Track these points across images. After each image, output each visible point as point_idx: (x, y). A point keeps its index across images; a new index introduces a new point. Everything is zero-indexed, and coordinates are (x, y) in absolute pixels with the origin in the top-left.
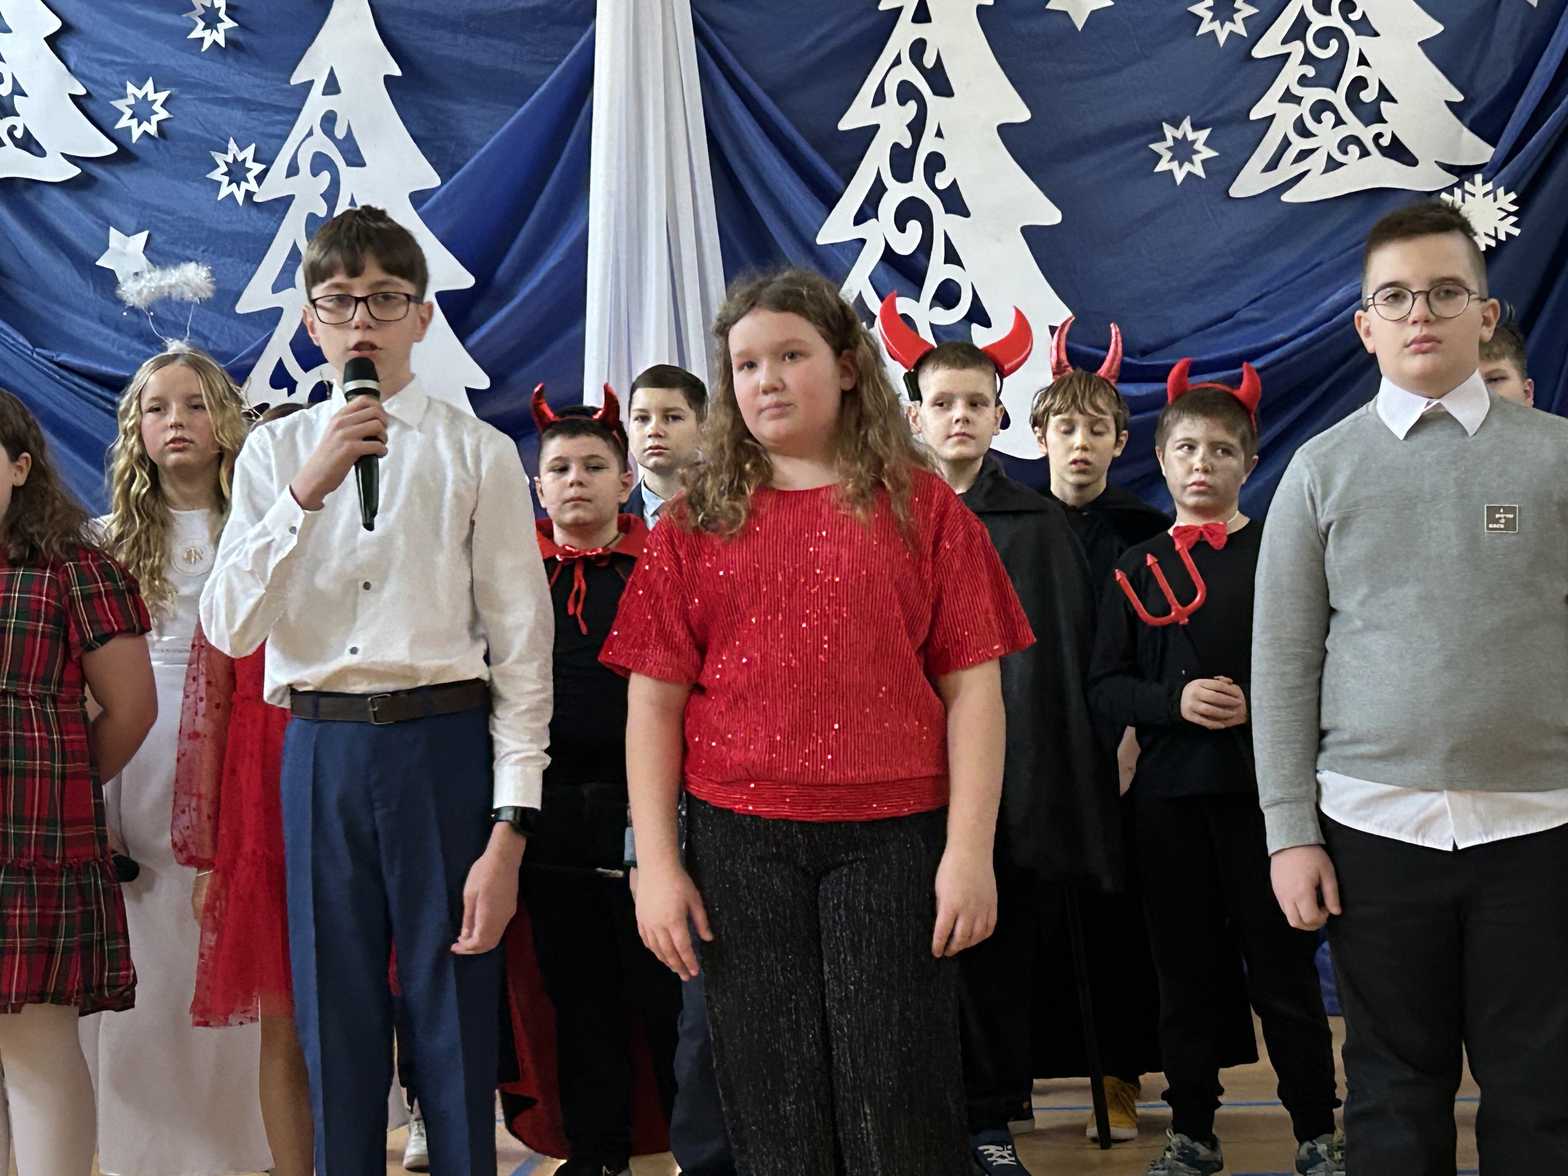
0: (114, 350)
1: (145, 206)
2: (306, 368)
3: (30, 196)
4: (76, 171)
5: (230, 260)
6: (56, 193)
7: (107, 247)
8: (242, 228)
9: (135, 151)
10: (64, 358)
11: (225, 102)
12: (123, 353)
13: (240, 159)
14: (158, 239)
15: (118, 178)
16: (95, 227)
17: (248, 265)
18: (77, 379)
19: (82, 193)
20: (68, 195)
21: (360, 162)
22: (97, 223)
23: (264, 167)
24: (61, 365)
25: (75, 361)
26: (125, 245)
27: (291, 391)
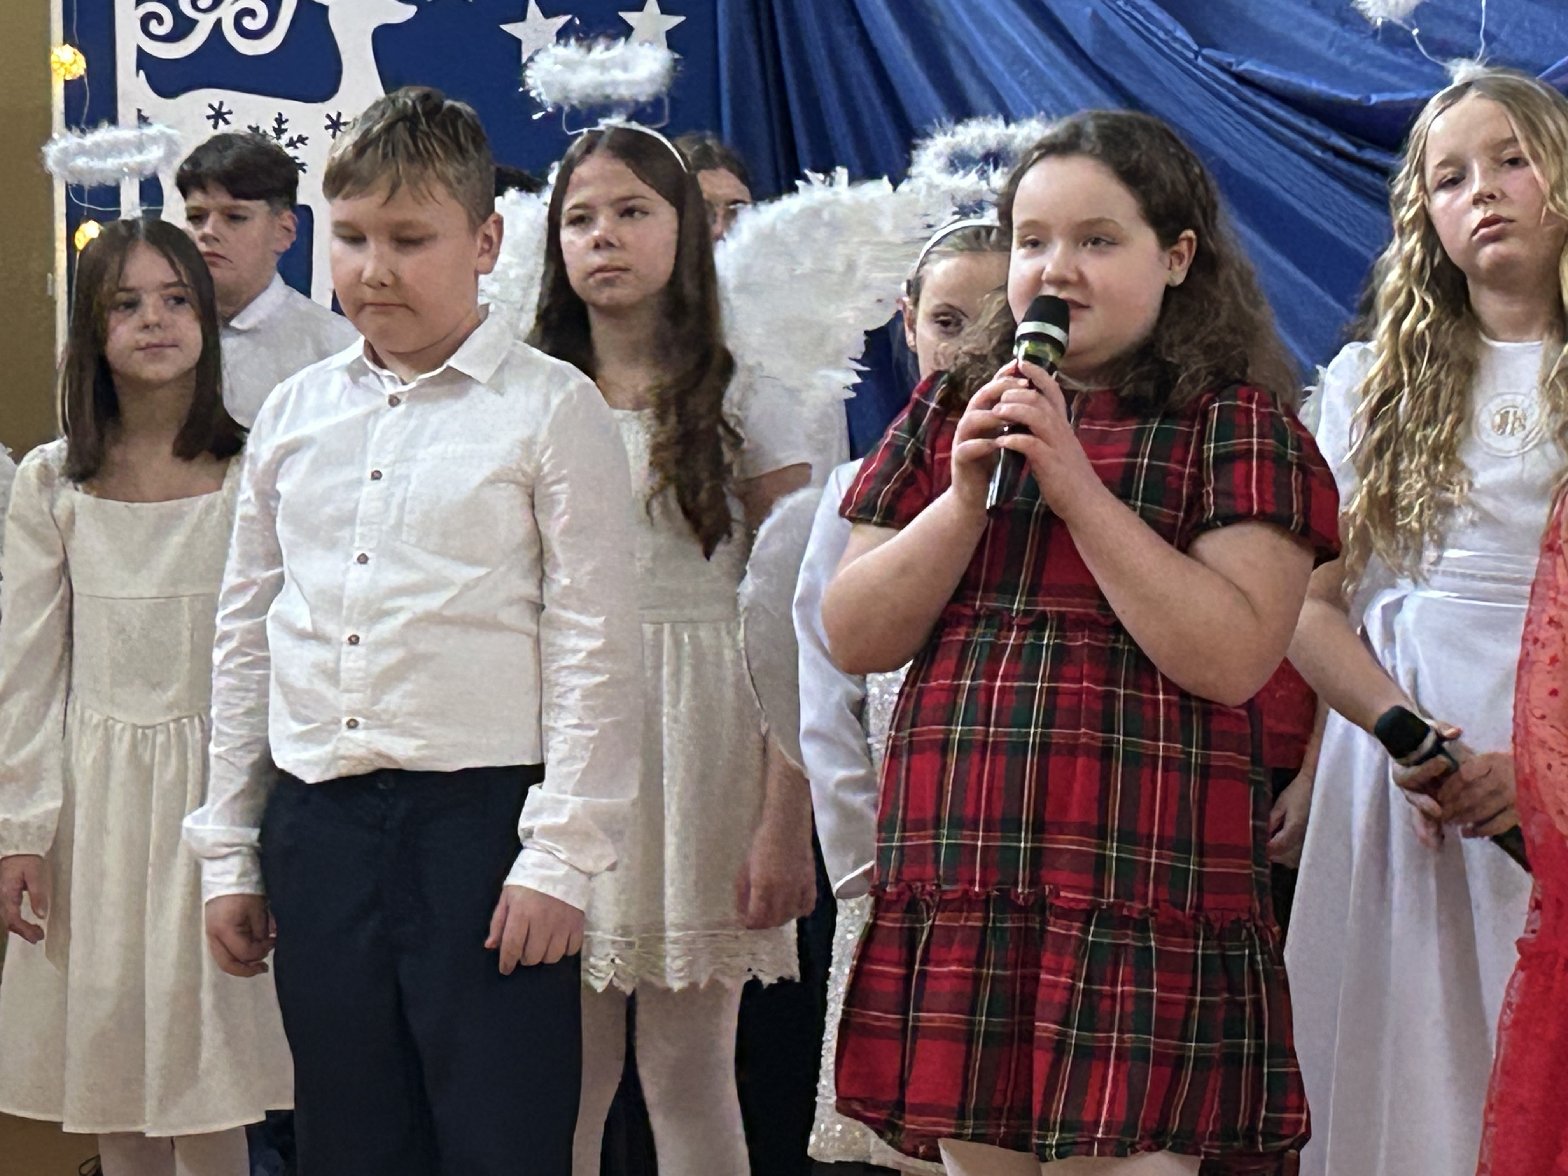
0: (1331, 54)
10: (1247, 66)
12: (1346, 60)
18: (1266, 104)
24: (1240, 78)
25: (1267, 72)
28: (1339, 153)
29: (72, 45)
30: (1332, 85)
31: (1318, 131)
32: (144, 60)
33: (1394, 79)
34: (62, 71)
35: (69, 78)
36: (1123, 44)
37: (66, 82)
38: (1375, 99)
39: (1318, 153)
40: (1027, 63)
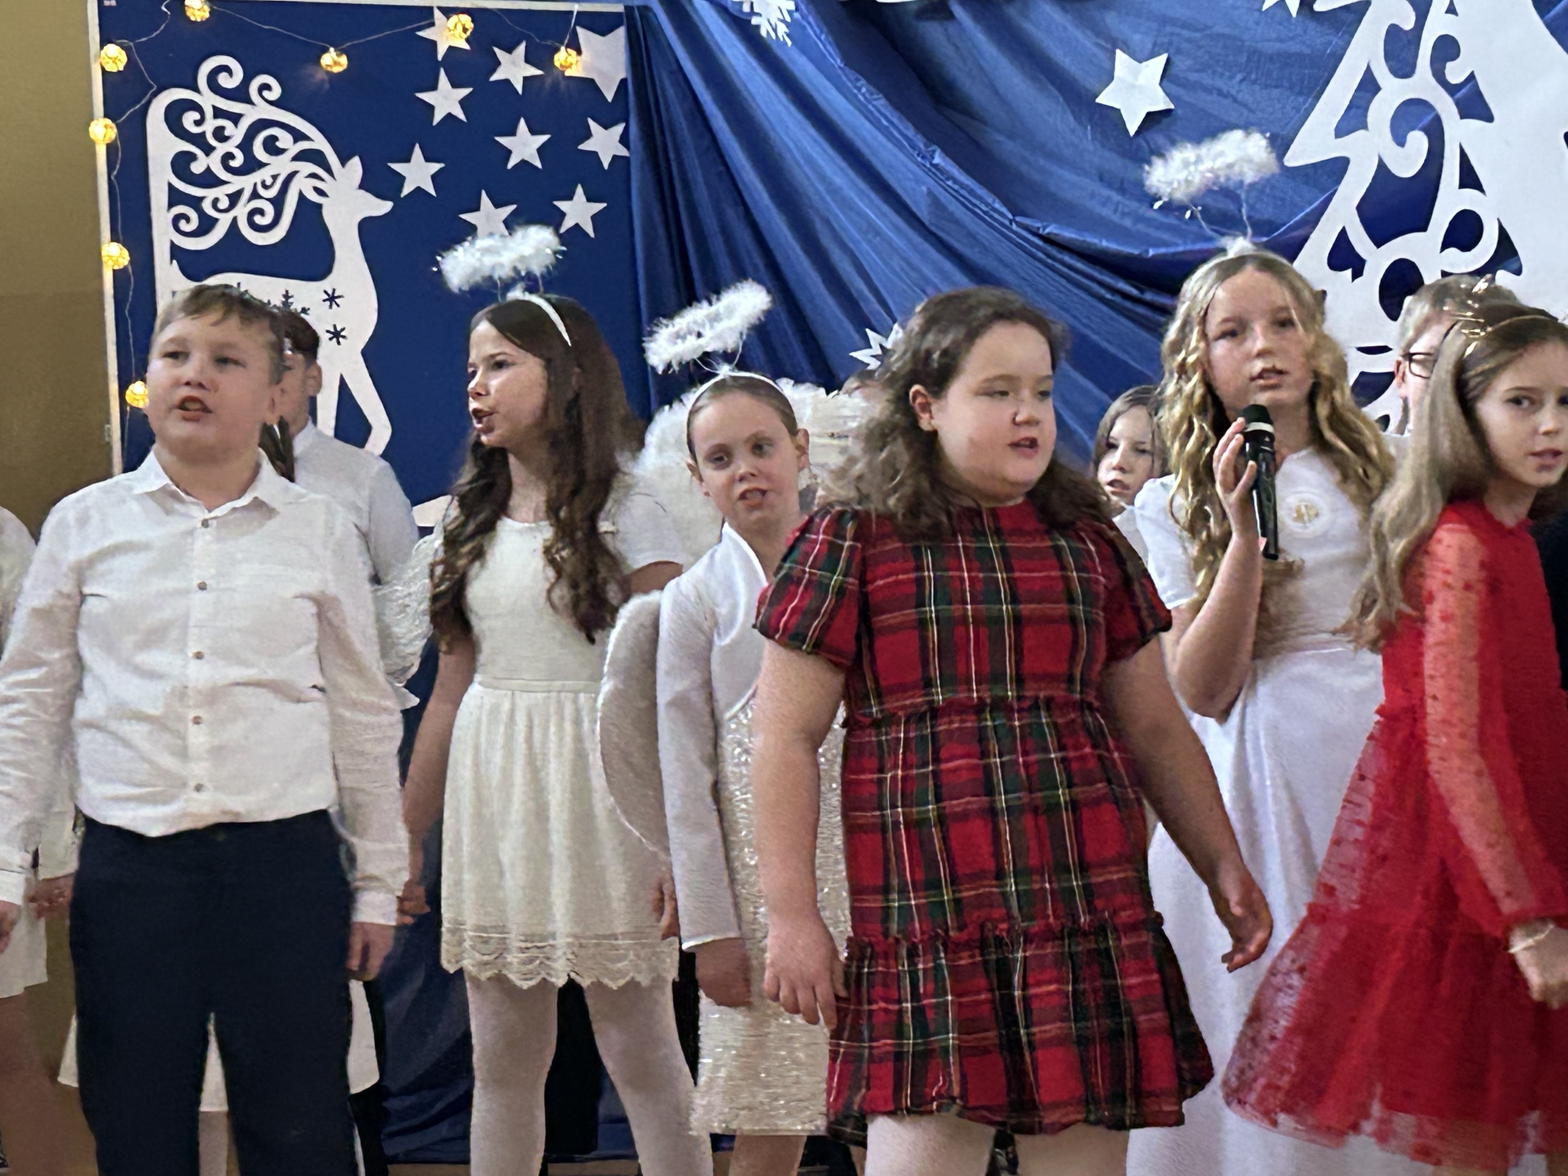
0: (1115, 218)
1: (1164, 21)
2: (1379, 241)
5: (1275, 92)
7: (1111, 78)
8: (1294, 47)
10: (1051, 229)
12: (1128, 222)
14: (1182, 64)
16: (1095, 50)
17: (1303, 99)
18: (1067, 258)
19: (1080, 6)
22: (1098, 45)
24: (1047, 239)
25: (1068, 234)
26: (1136, 75)
27: (1357, 274)
28: (1126, 296)
29: (118, 241)
30: (1120, 244)
31: (1108, 279)
32: (176, 252)
33: (1166, 236)
34: (110, 263)
35: (116, 268)
36: (951, 214)
37: (114, 271)
38: (1151, 252)
39: (1108, 296)
40: (878, 233)
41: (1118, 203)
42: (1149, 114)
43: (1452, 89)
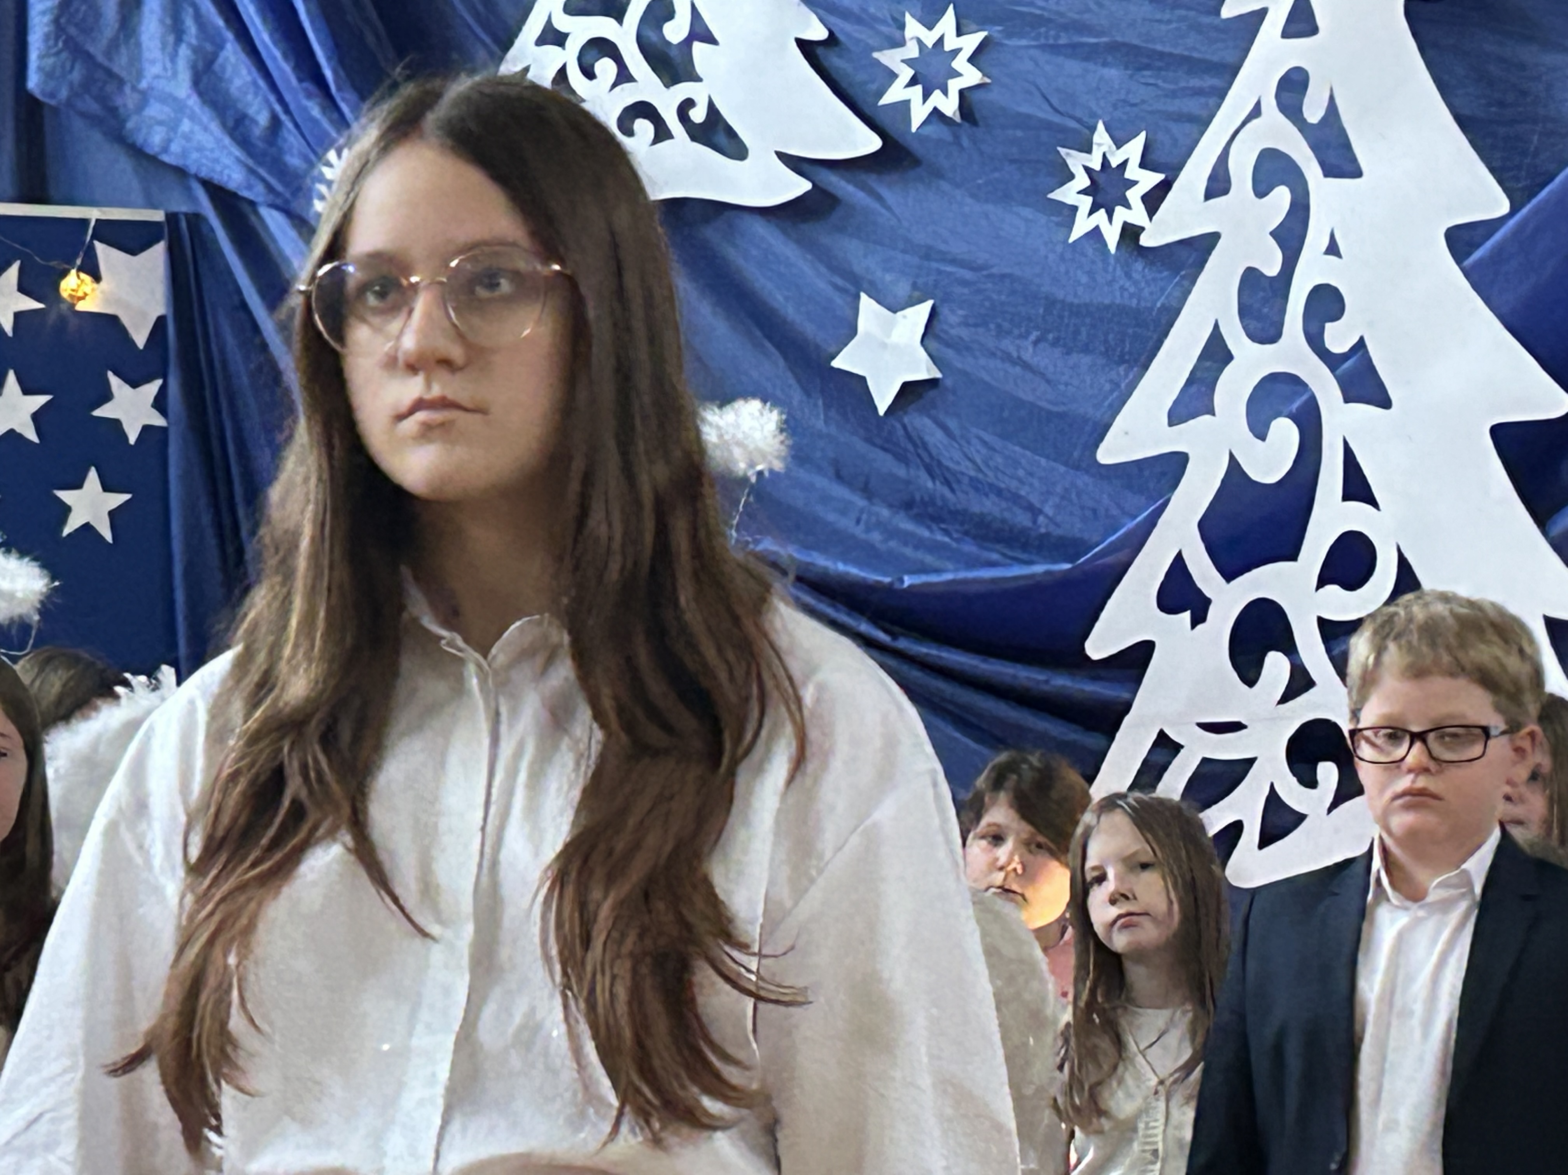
0: (859, 531)
1: (928, 254)
2: (1229, 575)
3: (711, 233)
4: (803, 186)
5: (1086, 360)
6: (760, 228)
7: (853, 331)
8: (1112, 297)
9: (916, 148)
10: (767, 545)
11: (1090, 54)
12: (876, 537)
13: (1114, 162)
14: (951, 317)
15: (879, 198)
16: (830, 291)
17: (1122, 369)
19: (810, 229)
20: (784, 232)
21: (1348, 167)
22: (836, 287)
23: (1159, 177)
25: (789, 552)
26: (889, 328)
27: (1198, 619)
30: (864, 569)
33: (929, 559)
38: (908, 581)
41: (862, 511)
42: (906, 386)
43: (1331, 360)
